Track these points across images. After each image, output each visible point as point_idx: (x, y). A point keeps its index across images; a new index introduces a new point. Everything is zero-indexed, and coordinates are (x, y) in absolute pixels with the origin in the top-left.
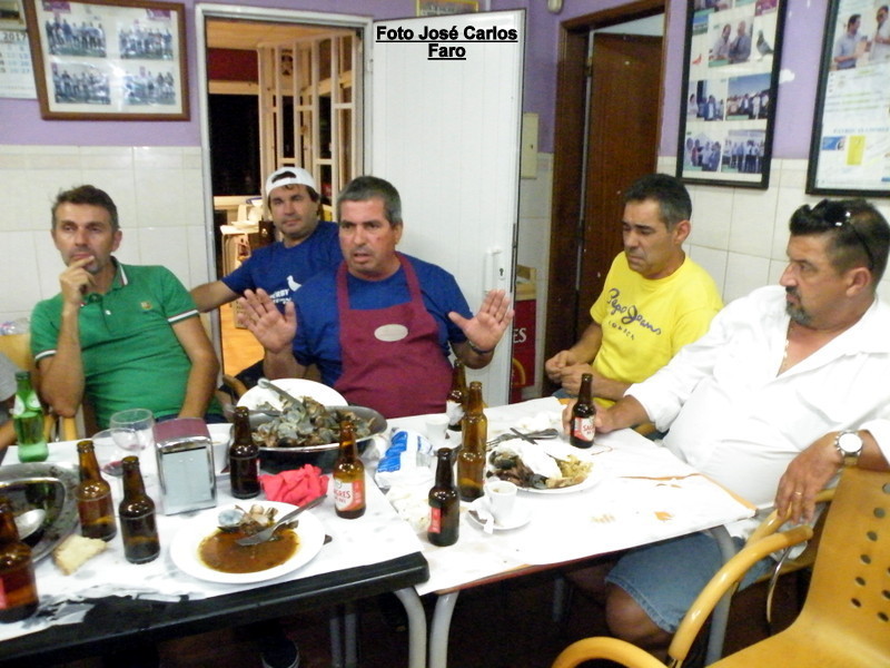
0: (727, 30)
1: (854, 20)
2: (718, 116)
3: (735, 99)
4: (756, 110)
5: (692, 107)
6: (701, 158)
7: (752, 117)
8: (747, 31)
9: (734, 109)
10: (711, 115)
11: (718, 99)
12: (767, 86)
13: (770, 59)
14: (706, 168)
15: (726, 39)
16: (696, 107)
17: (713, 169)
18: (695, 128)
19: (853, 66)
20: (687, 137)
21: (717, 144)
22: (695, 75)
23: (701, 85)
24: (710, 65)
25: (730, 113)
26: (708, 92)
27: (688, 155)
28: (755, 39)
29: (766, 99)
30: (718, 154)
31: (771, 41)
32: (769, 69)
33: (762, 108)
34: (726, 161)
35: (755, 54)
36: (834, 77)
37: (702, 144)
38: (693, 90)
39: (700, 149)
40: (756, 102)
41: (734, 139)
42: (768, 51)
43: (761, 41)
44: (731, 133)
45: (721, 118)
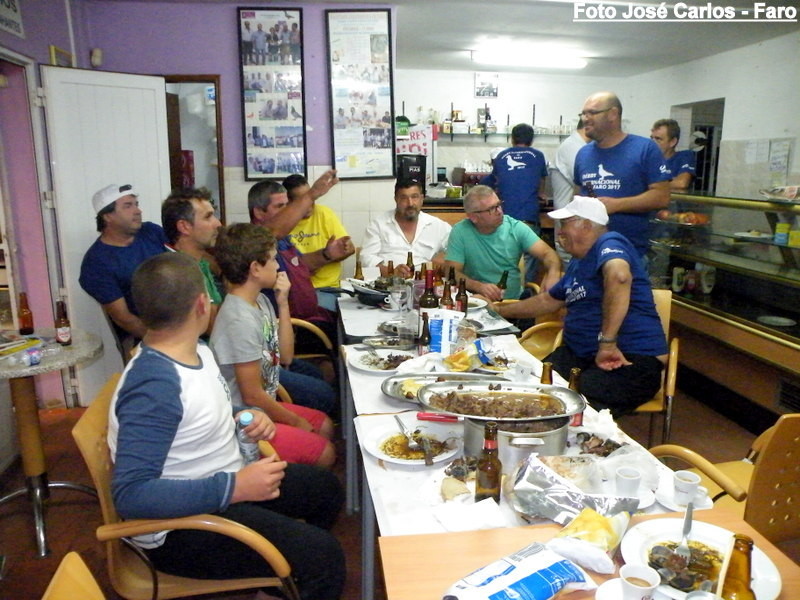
0: (270, 104)
1: (340, 110)
2: (269, 145)
3: (281, 137)
4: (296, 143)
5: (250, 140)
6: (260, 167)
7: (293, 146)
8: (284, 105)
9: (281, 142)
10: (265, 144)
11: (269, 136)
12: (302, 132)
13: (301, 120)
14: (265, 172)
15: (270, 107)
16: (253, 140)
17: (272, 172)
18: (253, 151)
19: (344, 128)
20: (248, 156)
21: (272, 160)
22: (250, 123)
23: (255, 129)
24: (260, 119)
25: (278, 144)
26: (262, 132)
27: (250, 166)
28: (289, 110)
29: (301, 139)
30: (274, 165)
31: (299, 111)
32: (301, 125)
33: (299, 143)
34: (279, 168)
35: (290, 116)
36: (336, 132)
37: (261, 159)
38: (249, 131)
39: (259, 163)
40: (295, 139)
41: (283, 157)
42: (299, 116)
43: (293, 110)
44: (280, 154)
45: (273, 146)
